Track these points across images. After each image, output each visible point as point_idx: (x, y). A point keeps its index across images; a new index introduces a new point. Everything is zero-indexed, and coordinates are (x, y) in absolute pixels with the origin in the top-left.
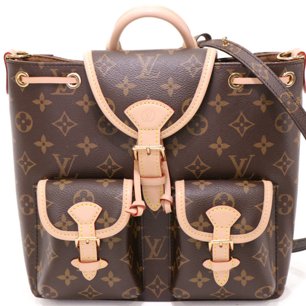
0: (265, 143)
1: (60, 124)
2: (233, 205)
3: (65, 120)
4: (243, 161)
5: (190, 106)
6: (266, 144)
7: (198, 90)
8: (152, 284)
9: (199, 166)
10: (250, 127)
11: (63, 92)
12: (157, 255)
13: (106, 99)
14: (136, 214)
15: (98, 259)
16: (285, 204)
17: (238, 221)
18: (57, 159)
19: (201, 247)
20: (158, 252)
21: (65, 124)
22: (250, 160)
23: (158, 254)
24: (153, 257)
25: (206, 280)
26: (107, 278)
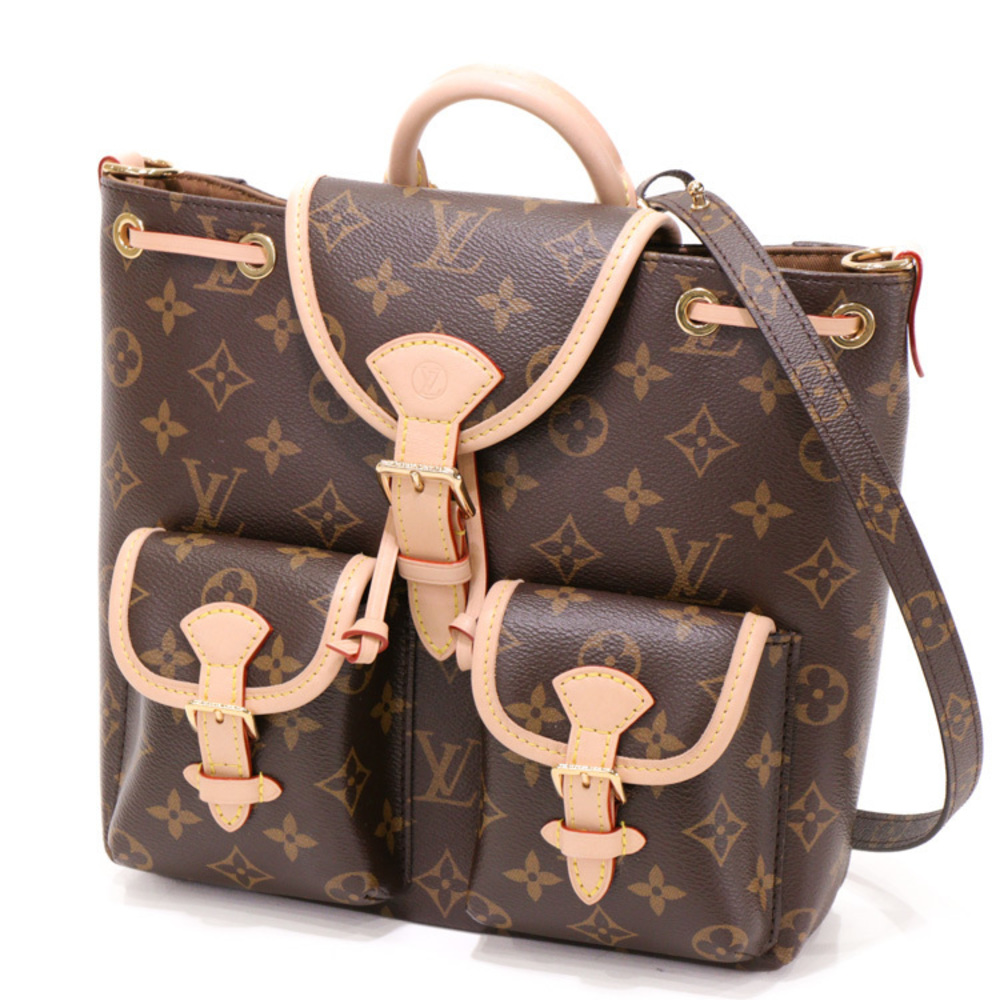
0: (765, 504)
1: (208, 374)
2: (636, 671)
3: (222, 364)
4: (696, 547)
5: (550, 367)
6: (769, 507)
7: (578, 324)
8: (431, 873)
9: (572, 545)
10: (724, 450)
11: (226, 286)
12: (448, 792)
13: (325, 319)
14: (355, 656)
15: (254, 774)
16: (818, 694)
17: (645, 720)
18: (193, 473)
19: (539, 779)
20: (454, 783)
21: (221, 376)
22: (718, 547)
23: (452, 787)
24: (439, 794)
25: (552, 880)
26: (280, 832)
